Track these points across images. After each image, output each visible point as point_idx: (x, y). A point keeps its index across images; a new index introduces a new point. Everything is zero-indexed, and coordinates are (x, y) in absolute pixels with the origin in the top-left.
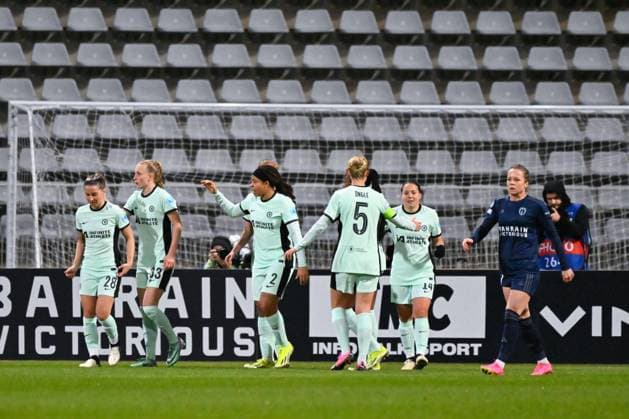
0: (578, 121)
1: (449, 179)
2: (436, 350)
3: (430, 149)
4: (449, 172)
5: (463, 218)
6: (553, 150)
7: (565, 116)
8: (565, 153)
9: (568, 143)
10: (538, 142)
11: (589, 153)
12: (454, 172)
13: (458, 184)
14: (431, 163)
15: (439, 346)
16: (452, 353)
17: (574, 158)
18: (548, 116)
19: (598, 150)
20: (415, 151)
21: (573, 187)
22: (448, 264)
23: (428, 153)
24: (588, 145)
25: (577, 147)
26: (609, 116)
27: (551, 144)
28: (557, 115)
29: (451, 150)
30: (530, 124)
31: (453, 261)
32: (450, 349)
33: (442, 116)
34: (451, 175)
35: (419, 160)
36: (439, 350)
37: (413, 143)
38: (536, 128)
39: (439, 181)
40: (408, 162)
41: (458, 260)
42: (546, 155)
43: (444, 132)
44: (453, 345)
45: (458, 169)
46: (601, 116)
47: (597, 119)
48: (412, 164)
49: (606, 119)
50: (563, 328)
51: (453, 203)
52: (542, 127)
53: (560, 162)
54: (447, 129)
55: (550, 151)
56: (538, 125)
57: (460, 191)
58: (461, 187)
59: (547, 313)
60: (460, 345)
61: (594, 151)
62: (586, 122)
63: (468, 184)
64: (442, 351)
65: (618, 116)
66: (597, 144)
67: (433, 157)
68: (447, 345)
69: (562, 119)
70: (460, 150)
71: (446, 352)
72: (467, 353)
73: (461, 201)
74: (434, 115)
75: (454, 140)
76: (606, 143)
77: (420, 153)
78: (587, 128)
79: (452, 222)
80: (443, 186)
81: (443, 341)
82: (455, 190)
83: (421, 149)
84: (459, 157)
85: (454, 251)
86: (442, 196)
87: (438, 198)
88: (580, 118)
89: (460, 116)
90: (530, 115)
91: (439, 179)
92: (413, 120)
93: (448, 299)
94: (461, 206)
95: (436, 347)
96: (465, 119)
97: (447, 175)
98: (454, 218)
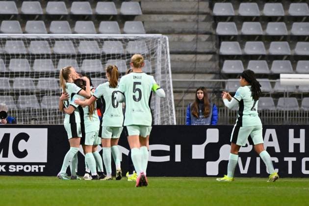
0: (98, 43)
1: (27, 74)
2: (20, 169)
3: (17, 58)
4: (27, 71)
5: (35, 96)
6: (84, 59)
7: (91, 40)
8: (91, 60)
9: (93, 55)
10: (76, 54)
11: (104, 60)
12: (30, 71)
13: (32, 78)
14: (17, 66)
15: (22, 166)
16: (29, 171)
17: (96, 63)
18: (82, 40)
19: (110, 59)
20: (8, 59)
21: (96, 79)
22: (27, 122)
23: (16, 60)
24: (104, 56)
25: (98, 57)
26: (116, 40)
27: (84, 55)
28: (87, 39)
29: (28, 58)
30: (72, 44)
31: (30, 120)
32: (27, 168)
33: (24, 40)
34: (28, 73)
35: (10, 64)
36: (21, 169)
37: (8, 55)
38: (75, 46)
39: (22, 76)
40: (5, 65)
41: (32, 119)
42: (81, 61)
43: (25, 49)
44: (29, 166)
45: (32, 69)
46: (111, 40)
47: (109, 42)
48: (7, 66)
49: (114, 41)
51: (29, 88)
52: (78, 46)
53: (89, 65)
54: (26, 47)
55: (83, 59)
56: (76, 45)
57: (33, 81)
58: (34, 79)
60: (33, 166)
61: (107, 59)
62: (103, 43)
63: (38, 78)
64: (23, 170)
65: (120, 40)
66: (109, 55)
67: (18, 63)
68: (26, 166)
69: (90, 41)
70: (33, 59)
71: (25, 170)
72: (37, 171)
73: (34, 87)
74: (19, 39)
75: (30, 53)
76: (114, 55)
77: (11, 60)
78: (103, 46)
79: (29, 98)
80: (24, 79)
81: (24, 164)
82: (30, 80)
83: (12, 58)
84: (33, 62)
85: (30, 115)
86: (23, 84)
87: (21, 85)
88: (99, 41)
89: (33, 40)
90: (72, 39)
91: (22, 74)
92: (7, 42)
93: (26, 141)
94: (34, 90)
95: (20, 167)
96: (36, 41)
97: (26, 72)
98: (30, 96)
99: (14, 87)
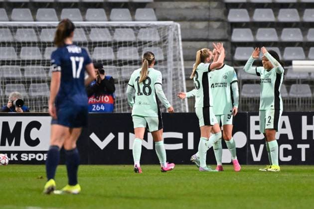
0: (110, 30)
1: (39, 63)
2: (32, 157)
3: (28, 46)
4: (39, 59)
5: (46, 84)
6: (96, 46)
7: (103, 27)
8: (102, 48)
9: (104, 42)
10: (88, 42)
11: (116, 48)
12: (41, 59)
13: (44, 66)
14: (28, 54)
15: (34, 155)
16: (41, 159)
17: (107, 50)
18: (93, 27)
19: (121, 46)
20: (20, 47)
21: (107, 66)
22: (39, 109)
23: (27, 48)
24: (115, 44)
25: (110, 45)
26: (127, 27)
27: (95, 43)
28: (98, 27)
29: (40, 46)
30: (83, 32)
31: (41, 108)
32: (40, 157)
33: (35, 28)
34: (40, 61)
35: (21, 52)
36: (34, 157)
37: (19, 43)
38: (86, 34)
39: (33, 64)
40: (16, 53)
41: (44, 107)
42: (92, 49)
44: (41, 155)
45: (43, 57)
46: (123, 27)
47: (120, 29)
48: (18, 54)
49: (125, 29)
50: (102, 145)
51: (41, 76)
52: (90, 33)
53: (100, 53)
54: (37, 35)
55: (94, 47)
56: (88, 32)
57: (45, 69)
58: (46, 67)
59: (93, 137)
60: (45, 155)
61: (119, 47)
62: (114, 30)
63: (49, 66)
65: (132, 27)
66: (120, 43)
67: (29, 51)
68: (38, 155)
69: (101, 29)
70: (45, 47)
71: (38, 159)
73: (45, 75)
74: (30, 27)
75: (41, 41)
76: (125, 42)
77: (23, 48)
78: (115, 34)
79: (40, 86)
80: (35, 67)
81: (36, 152)
82: (42, 68)
83: (23, 46)
84: (44, 50)
85: (41, 103)
86: (35, 72)
87: (32, 73)
88: (111, 28)
89: (44, 28)
90: (83, 27)
91: (33, 62)
92: (18, 30)
93: (38, 129)
94: (45, 78)
95: (32, 156)
96: (47, 30)
97: (38, 61)
98: (42, 84)
99: (26, 75)
